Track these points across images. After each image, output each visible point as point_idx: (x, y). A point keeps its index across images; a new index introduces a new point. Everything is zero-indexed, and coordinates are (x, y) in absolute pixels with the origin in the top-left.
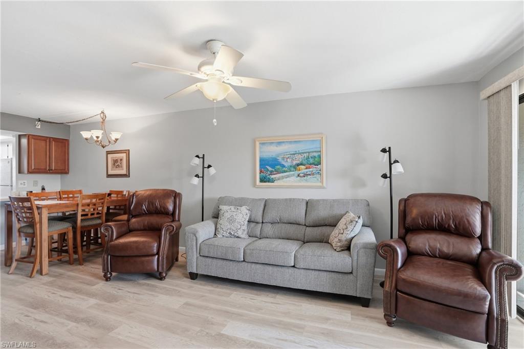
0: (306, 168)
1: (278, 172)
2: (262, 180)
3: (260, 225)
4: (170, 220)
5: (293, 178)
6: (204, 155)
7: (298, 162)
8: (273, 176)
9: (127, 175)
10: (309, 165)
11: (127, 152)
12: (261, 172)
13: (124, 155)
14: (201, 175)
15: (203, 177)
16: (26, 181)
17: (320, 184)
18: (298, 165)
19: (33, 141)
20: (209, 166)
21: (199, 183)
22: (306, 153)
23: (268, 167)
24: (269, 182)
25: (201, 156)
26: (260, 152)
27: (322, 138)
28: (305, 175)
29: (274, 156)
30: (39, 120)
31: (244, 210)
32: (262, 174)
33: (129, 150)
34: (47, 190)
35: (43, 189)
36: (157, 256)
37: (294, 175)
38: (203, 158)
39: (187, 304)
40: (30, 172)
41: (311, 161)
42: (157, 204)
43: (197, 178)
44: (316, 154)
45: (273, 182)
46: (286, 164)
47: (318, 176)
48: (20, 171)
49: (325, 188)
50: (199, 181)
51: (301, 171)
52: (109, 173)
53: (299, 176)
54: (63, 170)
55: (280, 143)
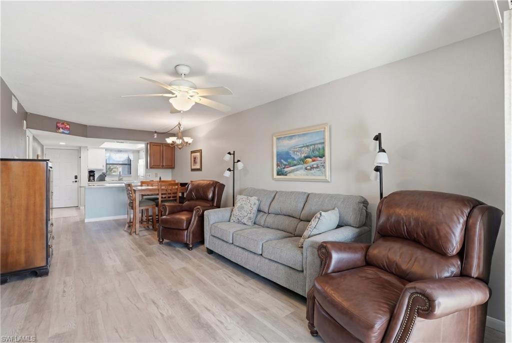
0: (313, 161)
1: (290, 165)
2: (278, 174)
3: (267, 215)
4: (209, 205)
5: (301, 171)
6: (234, 152)
7: (306, 155)
8: (286, 170)
9: (200, 170)
10: (314, 158)
11: (200, 151)
12: (278, 165)
13: (198, 154)
14: (232, 169)
15: (233, 171)
16: (150, 174)
17: (323, 178)
18: (306, 157)
19: (165, 148)
20: (239, 161)
21: (230, 176)
22: (311, 145)
23: (282, 160)
24: (283, 175)
25: (232, 153)
26: (277, 147)
27: (325, 128)
28: (312, 168)
29: (287, 150)
30: (156, 132)
31: (254, 200)
32: (279, 167)
33: (201, 150)
34: (162, 180)
35: (160, 178)
36: (186, 231)
37: (301, 168)
38: (234, 154)
39: (184, 268)
40: (151, 168)
41: (317, 153)
42: (201, 192)
43: (228, 172)
44: (320, 146)
45: (286, 175)
46: (296, 158)
47: (322, 168)
48: (147, 168)
49: (328, 182)
50: (231, 173)
51: (308, 165)
52: (192, 168)
53: (306, 169)
54: (171, 166)
55: (291, 137)
